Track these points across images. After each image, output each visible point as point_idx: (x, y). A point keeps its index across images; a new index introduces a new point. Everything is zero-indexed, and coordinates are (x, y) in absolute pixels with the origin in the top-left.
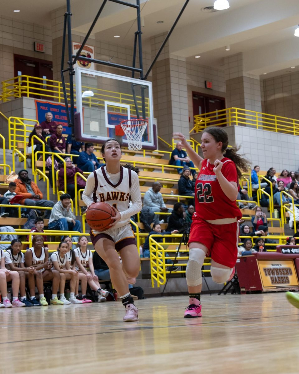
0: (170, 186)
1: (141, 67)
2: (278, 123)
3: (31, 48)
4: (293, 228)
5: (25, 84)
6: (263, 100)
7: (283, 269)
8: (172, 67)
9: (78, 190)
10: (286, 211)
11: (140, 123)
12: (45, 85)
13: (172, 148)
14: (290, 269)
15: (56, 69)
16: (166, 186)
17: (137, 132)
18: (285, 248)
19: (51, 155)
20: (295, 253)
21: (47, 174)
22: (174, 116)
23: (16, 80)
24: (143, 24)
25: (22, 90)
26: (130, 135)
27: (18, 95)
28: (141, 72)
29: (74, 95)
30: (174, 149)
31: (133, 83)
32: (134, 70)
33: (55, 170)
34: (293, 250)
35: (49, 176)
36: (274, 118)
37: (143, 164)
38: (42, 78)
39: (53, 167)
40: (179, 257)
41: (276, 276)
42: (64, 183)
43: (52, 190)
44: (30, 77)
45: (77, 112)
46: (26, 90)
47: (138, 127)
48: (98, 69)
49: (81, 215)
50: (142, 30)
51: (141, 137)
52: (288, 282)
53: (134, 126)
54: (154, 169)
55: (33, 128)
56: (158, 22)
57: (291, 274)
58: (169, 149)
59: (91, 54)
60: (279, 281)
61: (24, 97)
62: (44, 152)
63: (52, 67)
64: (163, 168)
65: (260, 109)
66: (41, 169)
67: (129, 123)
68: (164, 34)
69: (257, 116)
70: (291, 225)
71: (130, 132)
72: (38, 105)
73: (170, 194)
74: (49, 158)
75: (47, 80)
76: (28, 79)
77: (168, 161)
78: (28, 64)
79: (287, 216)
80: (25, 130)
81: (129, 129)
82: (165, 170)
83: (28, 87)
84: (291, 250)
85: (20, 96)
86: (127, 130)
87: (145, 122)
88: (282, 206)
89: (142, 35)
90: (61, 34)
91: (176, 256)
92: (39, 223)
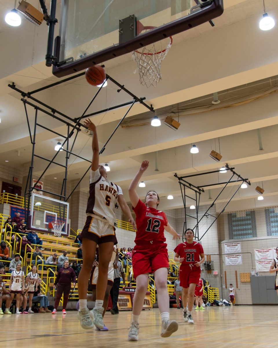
0: (74, 253)
1: (65, 195)
2: (129, 226)
3: (12, 180)
4: (132, 278)
5: (6, 197)
6: (123, 214)
7: (125, 299)
8: (80, 195)
9: (26, 253)
10: (129, 269)
11: (61, 223)
12: (16, 198)
13: (77, 234)
14: (128, 299)
15: (23, 191)
16: (72, 253)
17: (59, 227)
18: (127, 289)
19: (15, 234)
20: (131, 291)
21: (11, 244)
22: (79, 219)
23: (2, 195)
24: (68, 173)
25: (4, 200)
26: (55, 228)
27: (2, 202)
28: (64, 198)
29: (30, 204)
30: (78, 235)
31: (60, 203)
32: (61, 197)
33: (16, 242)
34: (130, 290)
35: (12, 244)
36: (127, 223)
37: (61, 242)
38: (15, 195)
39: (15, 240)
40: (74, 291)
41: (121, 302)
42: (20, 248)
43: (13, 252)
44: (9, 194)
45: (30, 215)
46: (6, 200)
47: (60, 225)
48: (44, 195)
49: (26, 266)
50: (67, 178)
51: (61, 229)
52: (127, 306)
53: (58, 224)
54: (67, 244)
55: (7, 219)
56: (76, 174)
57: (129, 302)
58: (75, 235)
59: (41, 185)
60: (123, 305)
61: (5, 204)
62: (11, 232)
63: (21, 190)
64: (71, 244)
65: (121, 219)
66: (8, 241)
67: (56, 222)
68: (78, 179)
69: (119, 222)
70: (131, 276)
71: (56, 227)
72: (12, 208)
73: (73, 258)
74: (14, 235)
75: (18, 196)
76: (8, 195)
77: (74, 241)
78: (9, 187)
79: (129, 271)
80: (3, 220)
81: (55, 225)
82: (72, 245)
83: (7, 199)
84: (129, 290)
85: (3, 203)
86: (54, 226)
87: (64, 222)
88: (127, 267)
89: (67, 180)
90: (27, 174)
91: (73, 290)
92: (2, 269)
